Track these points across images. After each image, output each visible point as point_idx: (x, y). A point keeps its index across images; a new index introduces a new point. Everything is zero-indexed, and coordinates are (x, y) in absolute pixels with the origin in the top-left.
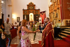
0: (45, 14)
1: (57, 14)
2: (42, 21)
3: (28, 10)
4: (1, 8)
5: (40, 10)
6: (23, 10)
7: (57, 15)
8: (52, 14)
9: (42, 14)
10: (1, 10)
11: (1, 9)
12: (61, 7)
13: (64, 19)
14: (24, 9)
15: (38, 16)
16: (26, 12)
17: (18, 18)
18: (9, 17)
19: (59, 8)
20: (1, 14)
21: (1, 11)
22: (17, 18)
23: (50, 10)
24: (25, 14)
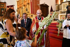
5: (6, 3)
8: (20, 9)
12: (31, 3)
15: (4, 10)
19: (29, 3)
23: (18, 4)
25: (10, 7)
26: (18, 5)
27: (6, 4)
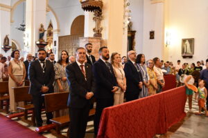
4: (124, 7)
10: (125, 11)
11: (127, 8)
18: (153, 38)
20: (126, 25)
21: (124, 16)
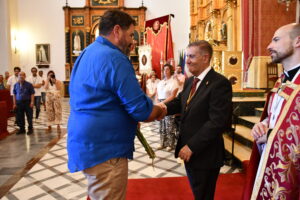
0: (169, 32)
1: (226, 27)
2: (153, 61)
3: (87, 11)
5: (145, 9)
6: (64, 8)
7: (225, 33)
8: (200, 30)
9: (156, 32)
13: (257, 55)
14: (72, 6)
16: (79, 21)
17: (42, 49)
22: (38, 46)
23: (193, 10)
24: (77, 31)
25: (156, 24)
26: (193, 15)
27: (147, 12)
